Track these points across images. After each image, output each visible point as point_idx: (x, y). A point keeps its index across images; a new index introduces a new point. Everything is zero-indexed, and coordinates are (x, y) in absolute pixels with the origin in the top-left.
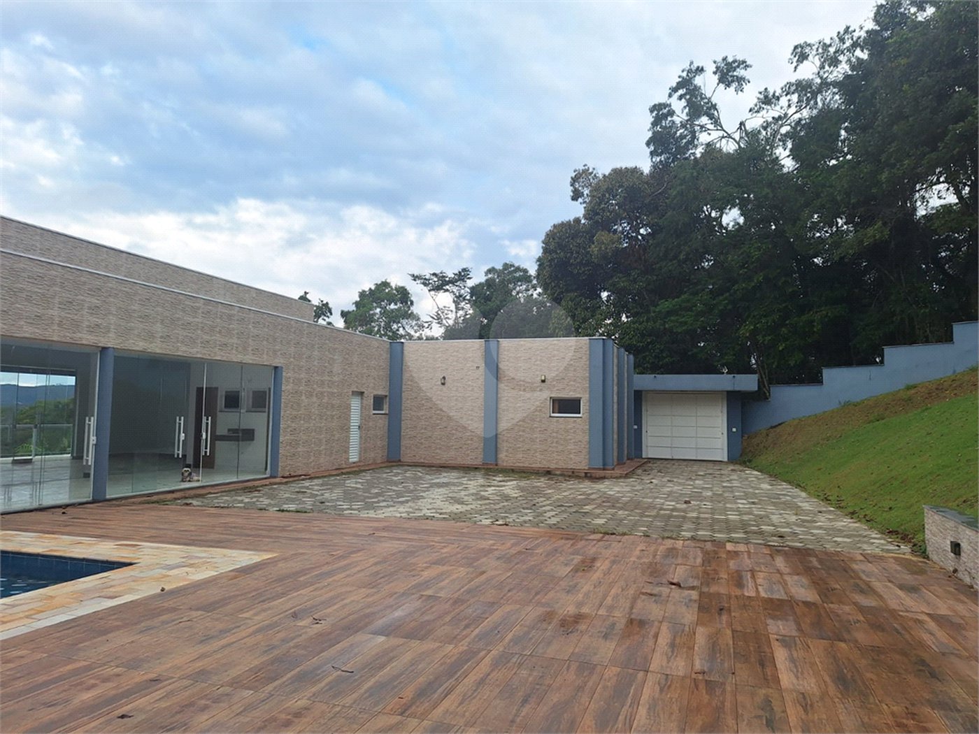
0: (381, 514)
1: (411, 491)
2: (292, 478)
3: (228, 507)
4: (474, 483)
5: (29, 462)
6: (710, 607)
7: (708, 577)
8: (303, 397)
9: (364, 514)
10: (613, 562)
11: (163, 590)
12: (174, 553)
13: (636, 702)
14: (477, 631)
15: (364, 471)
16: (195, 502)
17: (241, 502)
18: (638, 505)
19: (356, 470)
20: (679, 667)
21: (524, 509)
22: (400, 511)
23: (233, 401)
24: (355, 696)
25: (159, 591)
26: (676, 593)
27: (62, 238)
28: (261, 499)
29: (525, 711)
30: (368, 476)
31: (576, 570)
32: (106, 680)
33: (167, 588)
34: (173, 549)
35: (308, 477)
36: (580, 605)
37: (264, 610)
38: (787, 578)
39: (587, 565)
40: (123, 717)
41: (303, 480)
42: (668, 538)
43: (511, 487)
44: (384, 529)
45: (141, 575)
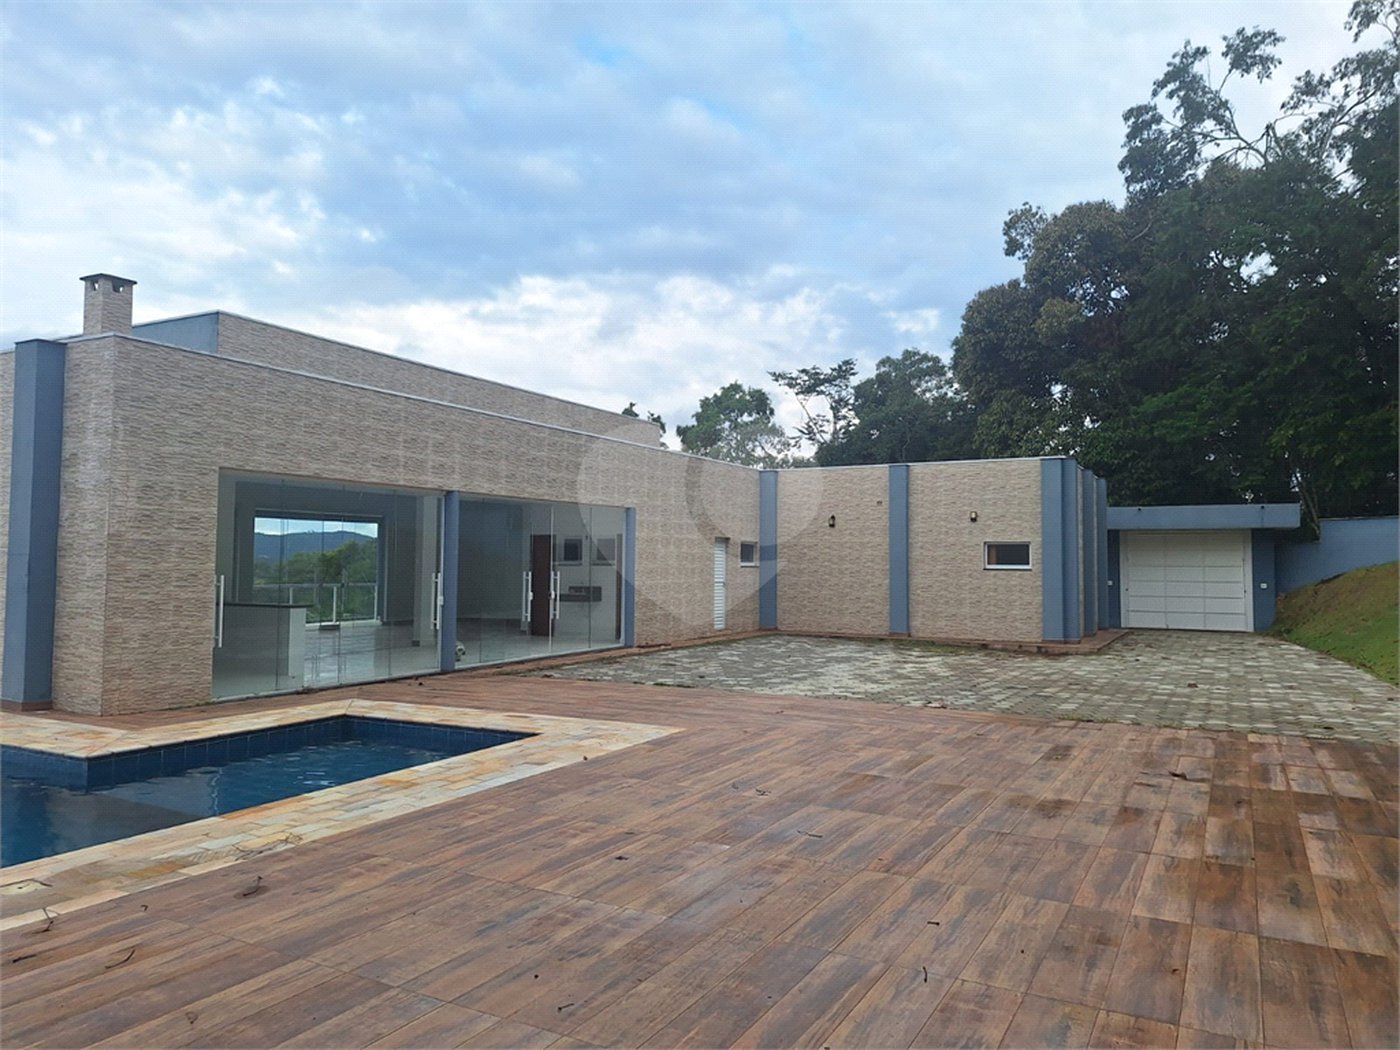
0: (776, 691)
1: (805, 666)
2: (650, 648)
3: (596, 680)
4: (885, 658)
5: (336, 628)
6: (1221, 800)
7: (1221, 771)
8: (659, 546)
9: (758, 690)
10: (1095, 752)
11: (585, 759)
12: (575, 726)
13: (1139, 876)
14: (942, 810)
15: (734, 641)
16: (555, 674)
17: (606, 674)
18: (1119, 689)
19: (726, 640)
20: (1188, 851)
21: (962, 690)
22: (801, 689)
23: (573, 551)
24: (833, 855)
25: (582, 759)
26: (1179, 784)
27: (385, 359)
28: (627, 672)
29: (1016, 877)
30: (742, 647)
31: (1048, 757)
32: (584, 831)
33: (590, 757)
34: (569, 721)
35: (669, 647)
36: (1060, 791)
37: (701, 780)
38: (1332, 774)
39: (1061, 753)
40: (620, 858)
41: (664, 650)
42: (1165, 726)
43: (935, 664)
44: (792, 707)
45: (554, 744)
